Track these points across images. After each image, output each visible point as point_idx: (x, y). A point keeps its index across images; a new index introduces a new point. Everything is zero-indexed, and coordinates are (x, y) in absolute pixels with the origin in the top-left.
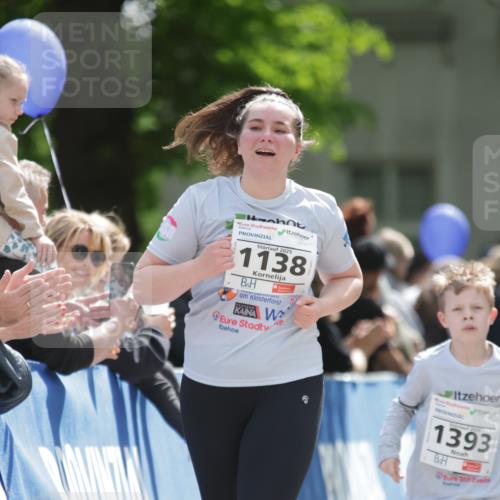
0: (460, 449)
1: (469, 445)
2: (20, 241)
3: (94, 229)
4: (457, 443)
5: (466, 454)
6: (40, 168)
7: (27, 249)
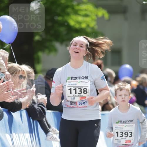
4: (123, 136)
6: (6, 51)
7: (2, 75)
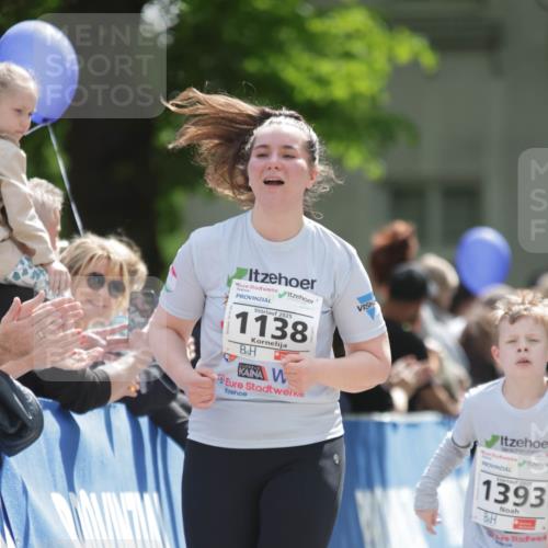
0: (509, 505)
1: (519, 501)
2: (31, 267)
3: (112, 256)
4: (506, 500)
5: (516, 511)
6: (51, 186)
7: (38, 276)
